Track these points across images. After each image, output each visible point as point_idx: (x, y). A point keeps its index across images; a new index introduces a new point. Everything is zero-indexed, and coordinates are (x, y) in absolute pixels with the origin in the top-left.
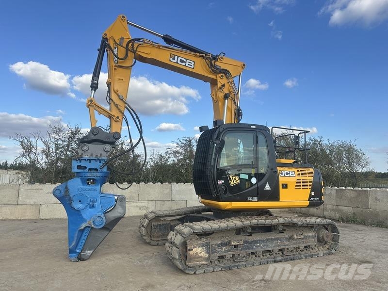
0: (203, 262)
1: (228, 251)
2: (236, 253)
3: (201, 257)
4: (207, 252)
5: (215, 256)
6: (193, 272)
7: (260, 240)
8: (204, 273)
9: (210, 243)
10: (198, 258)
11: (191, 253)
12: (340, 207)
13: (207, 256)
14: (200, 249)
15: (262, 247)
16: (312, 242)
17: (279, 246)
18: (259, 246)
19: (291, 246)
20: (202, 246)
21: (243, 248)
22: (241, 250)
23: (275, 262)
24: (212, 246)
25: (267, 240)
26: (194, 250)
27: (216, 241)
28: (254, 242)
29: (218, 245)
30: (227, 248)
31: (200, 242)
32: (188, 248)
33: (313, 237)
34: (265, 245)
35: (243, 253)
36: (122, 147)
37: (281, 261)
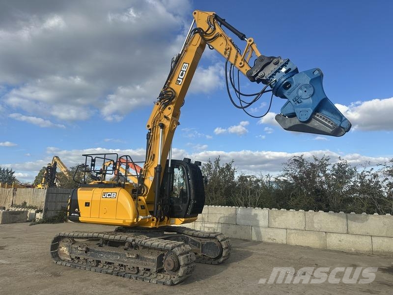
1: (81, 254)
2: (86, 258)
3: (65, 254)
4: (69, 251)
5: (73, 256)
7: (103, 252)
9: (70, 245)
11: (61, 249)
13: (68, 254)
14: (65, 248)
15: (104, 258)
16: (152, 266)
17: (118, 260)
18: (103, 256)
20: (67, 246)
21: (91, 255)
22: (89, 256)
24: (72, 248)
25: (109, 253)
27: (74, 245)
28: (99, 252)
29: (76, 248)
30: (80, 252)
31: (65, 243)
32: (60, 246)
33: (153, 261)
34: (107, 257)
35: (90, 259)
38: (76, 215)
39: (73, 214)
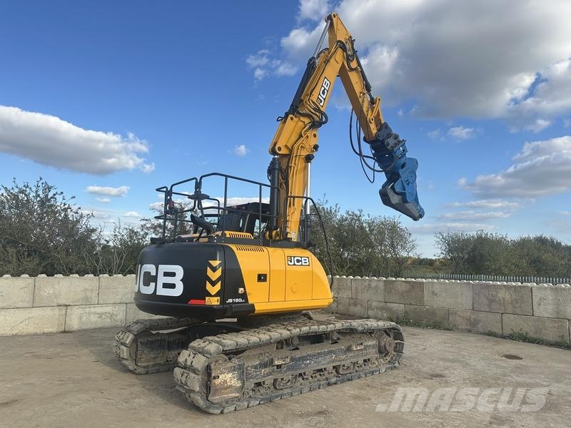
0: (233, 395)
1: (268, 375)
2: (279, 376)
3: (231, 386)
4: (240, 378)
5: (250, 384)
6: (219, 411)
7: (310, 356)
8: (235, 410)
9: (244, 364)
10: (226, 388)
11: (217, 382)
12: (389, 305)
13: (239, 384)
14: (230, 375)
15: (312, 366)
16: (373, 353)
17: (333, 362)
18: (308, 364)
19: (348, 361)
20: (233, 369)
21: (289, 369)
22: (286, 372)
23: (329, 384)
24: (247, 369)
25: (319, 354)
26: (221, 377)
27: (251, 362)
28: (303, 359)
29: (256, 367)
30: (267, 370)
31: (229, 365)
32: (213, 375)
33: (373, 347)
34: (316, 362)
35: (288, 376)
36: (66, 215)
37: (336, 384)
38: (237, 300)
39: (230, 301)
